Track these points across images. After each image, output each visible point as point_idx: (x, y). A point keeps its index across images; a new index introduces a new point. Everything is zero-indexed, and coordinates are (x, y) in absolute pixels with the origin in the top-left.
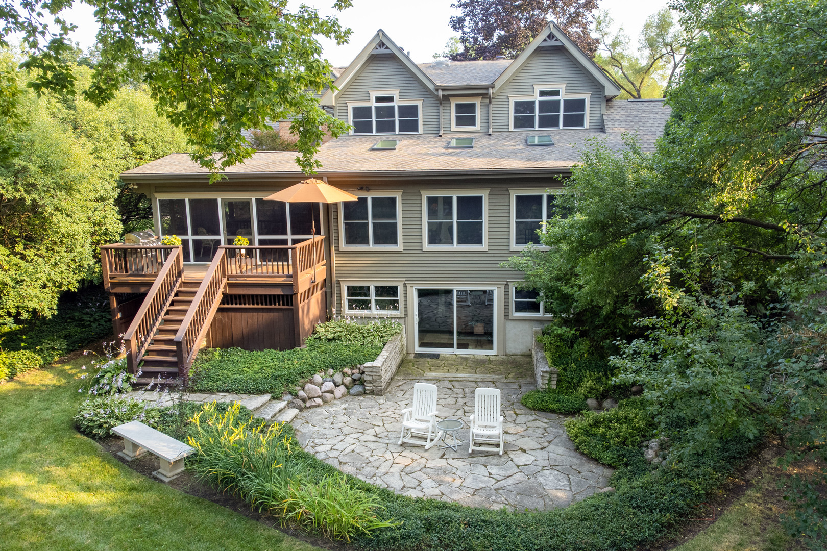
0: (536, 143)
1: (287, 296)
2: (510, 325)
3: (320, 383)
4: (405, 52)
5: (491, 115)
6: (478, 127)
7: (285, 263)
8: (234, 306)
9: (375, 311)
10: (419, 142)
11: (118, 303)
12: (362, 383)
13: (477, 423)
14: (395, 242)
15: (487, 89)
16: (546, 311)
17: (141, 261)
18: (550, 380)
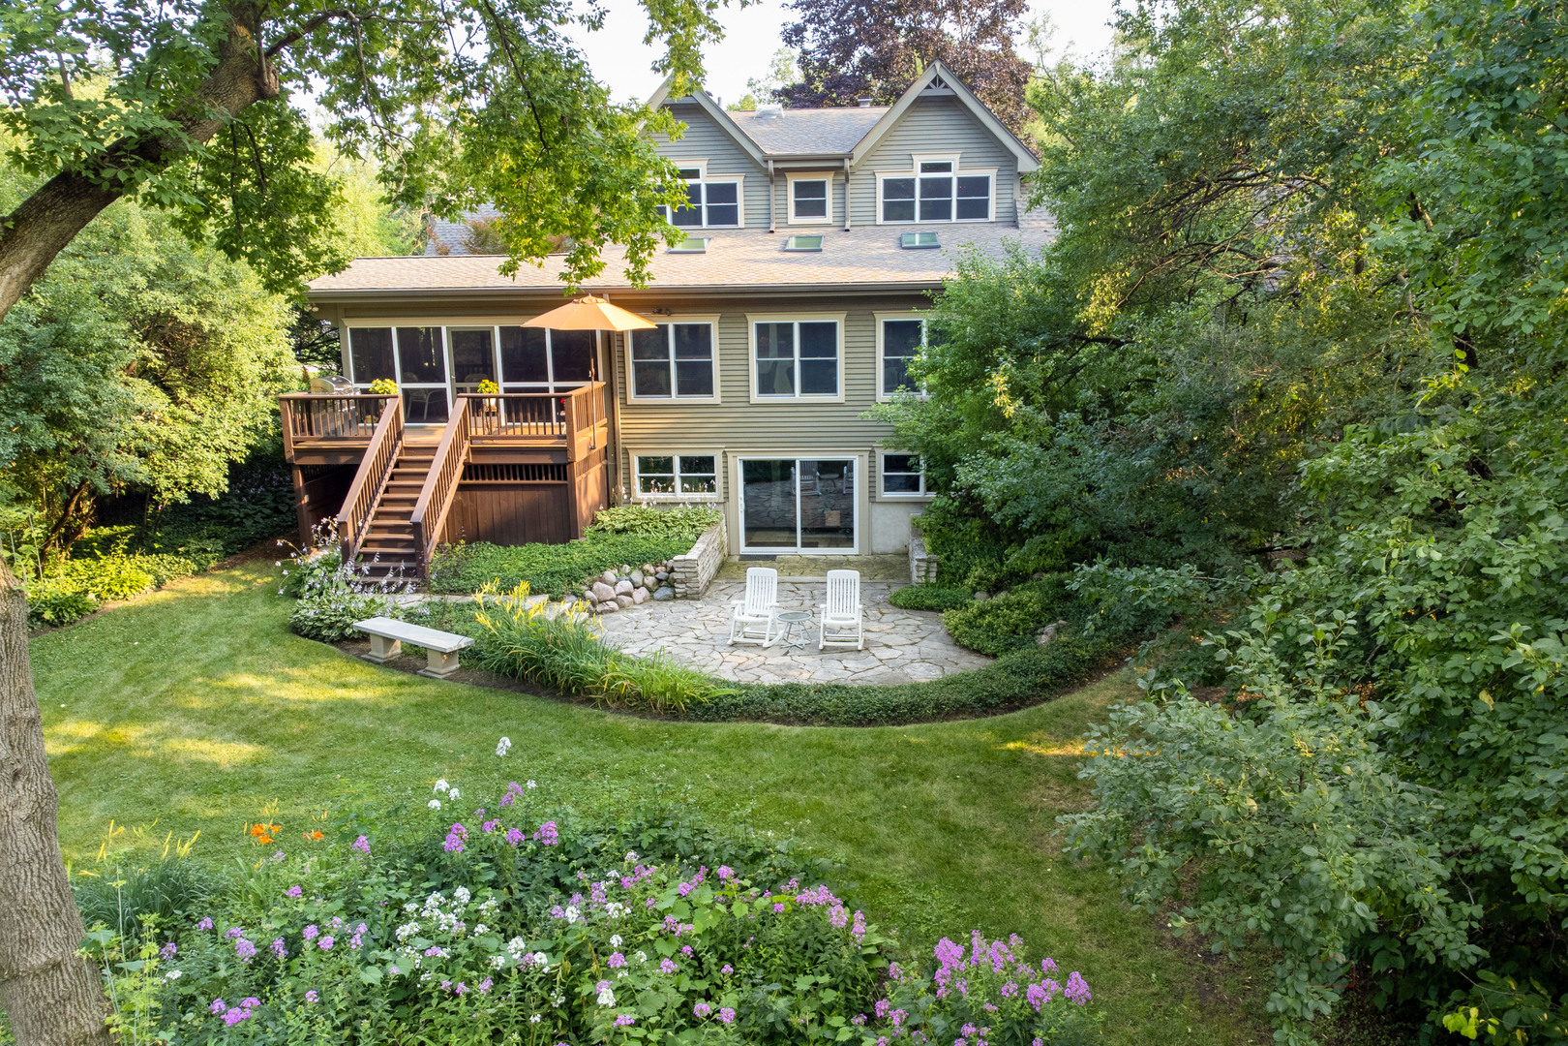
0: (917, 244)
1: (559, 466)
2: (878, 510)
3: (615, 582)
4: (715, 99)
5: (849, 200)
6: (829, 217)
7: (548, 424)
8: (480, 481)
9: (679, 494)
10: (740, 241)
11: (305, 480)
12: (671, 584)
13: (829, 615)
14: (709, 391)
15: (842, 160)
16: (929, 489)
17: (333, 420)
18: (928, 572)
